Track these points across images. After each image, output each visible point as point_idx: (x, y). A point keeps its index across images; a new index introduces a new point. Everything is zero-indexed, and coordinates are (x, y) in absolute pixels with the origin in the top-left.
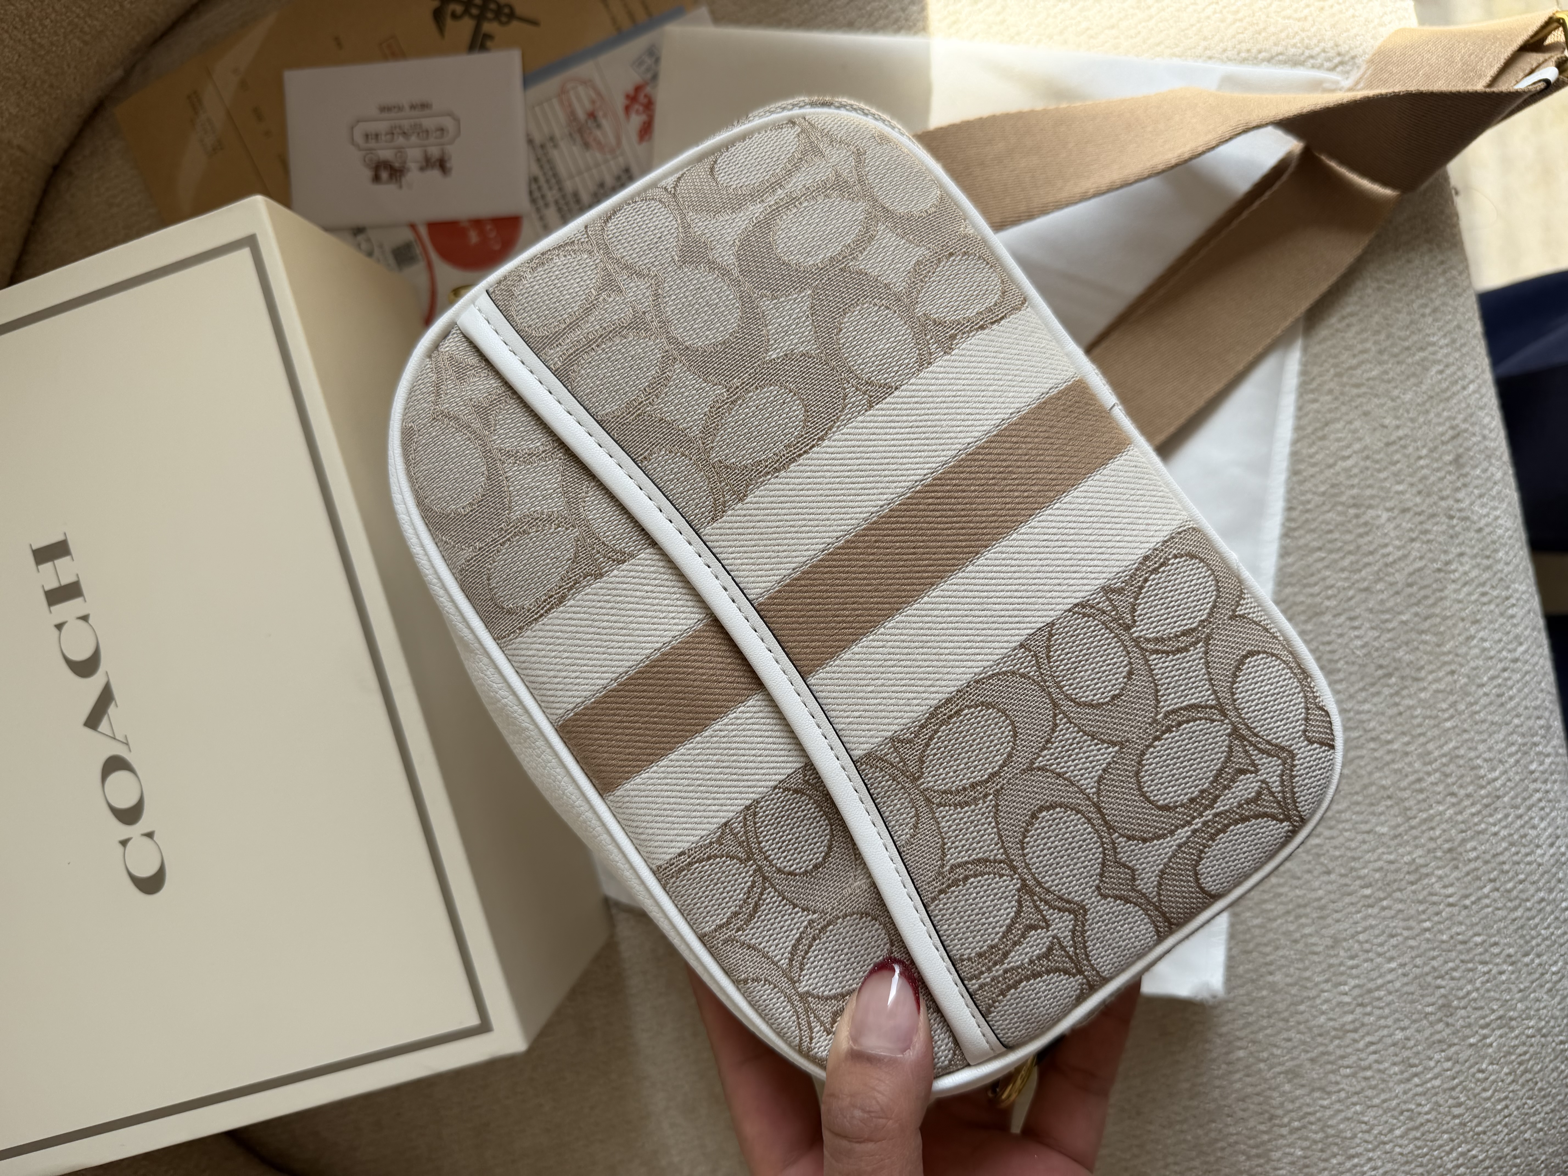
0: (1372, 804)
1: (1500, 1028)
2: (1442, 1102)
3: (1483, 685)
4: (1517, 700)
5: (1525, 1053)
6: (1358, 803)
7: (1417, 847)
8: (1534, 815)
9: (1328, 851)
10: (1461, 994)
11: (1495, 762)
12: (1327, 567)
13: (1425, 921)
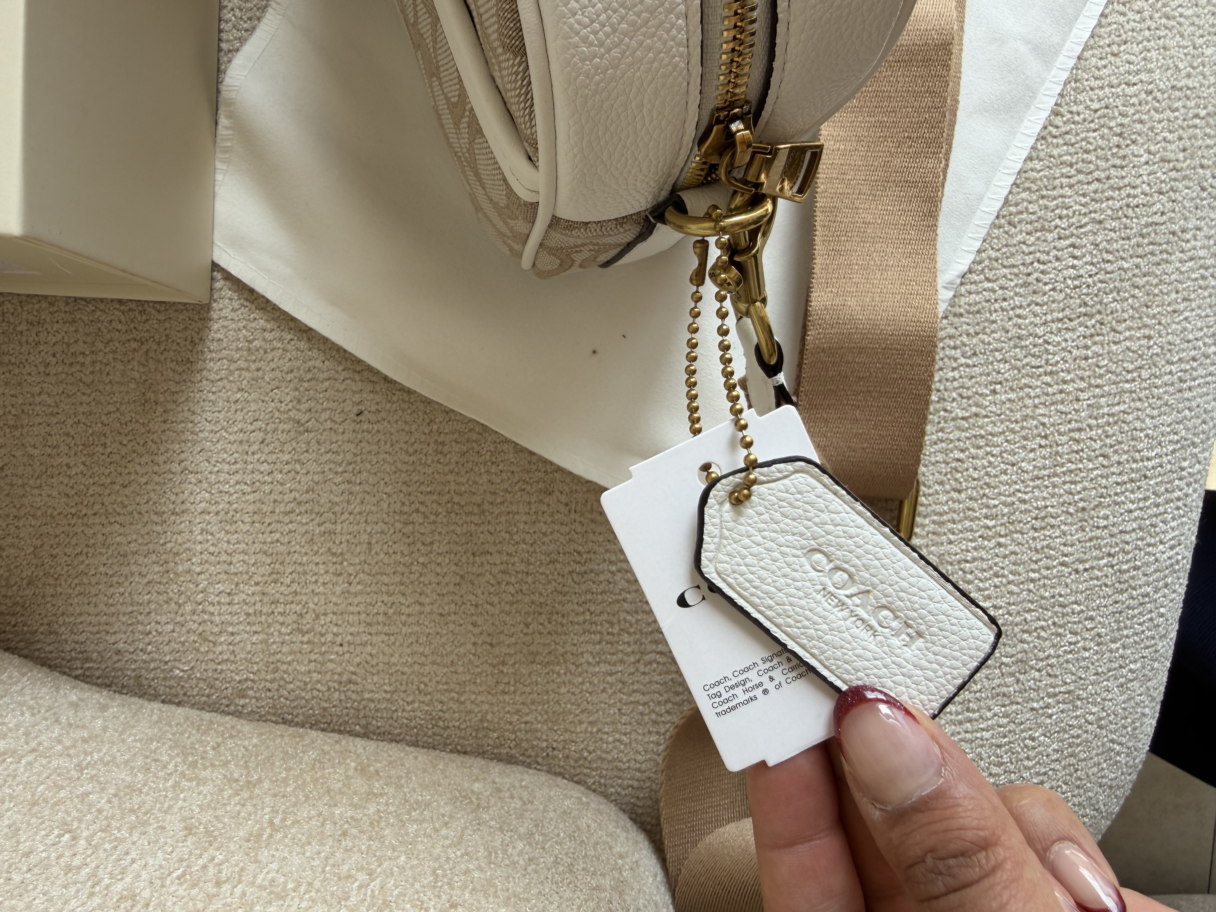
0: (1025, 438)
1: (1064, 703)
2: (985, 756)
3: (1173, 363)
5: (1078, 736)
6: (1013, 431)
7: (1053, 496)
8: (1169, 510)
9: (967, 470)
10: (1041, 655)
12: (1071, 186)
13: (1033, 571)
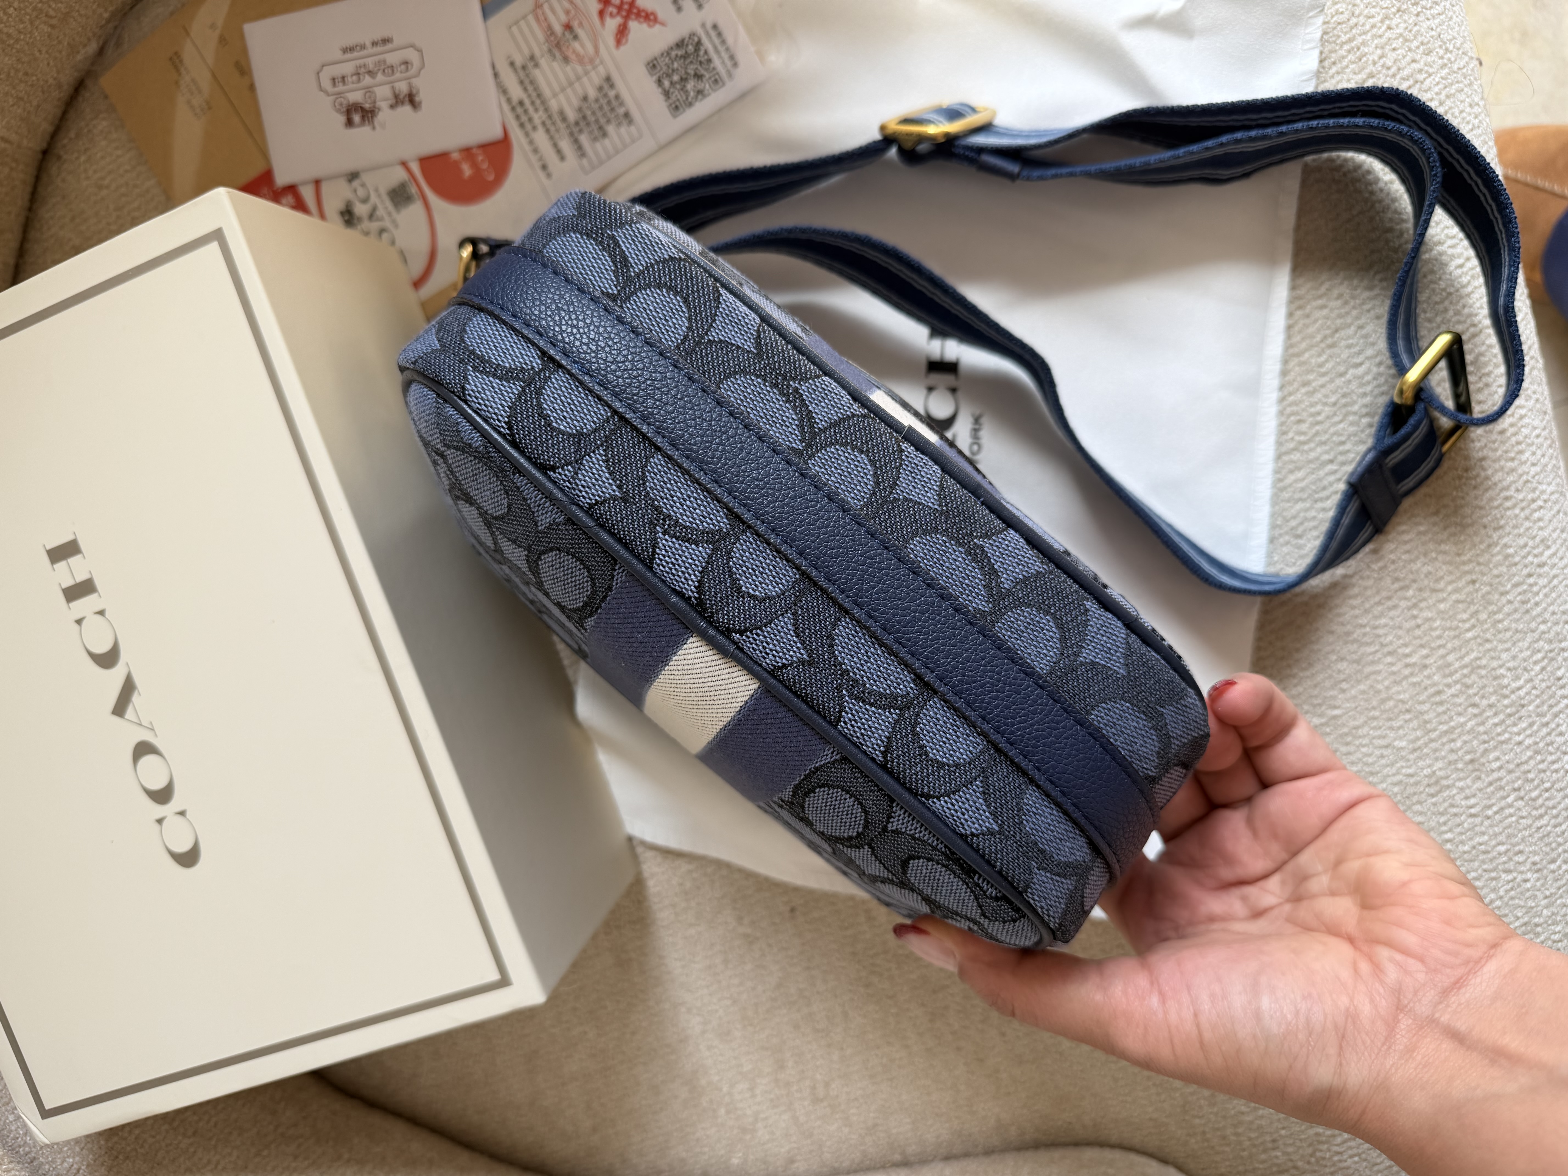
4: (1544, 605)
11: (1520, 671)
